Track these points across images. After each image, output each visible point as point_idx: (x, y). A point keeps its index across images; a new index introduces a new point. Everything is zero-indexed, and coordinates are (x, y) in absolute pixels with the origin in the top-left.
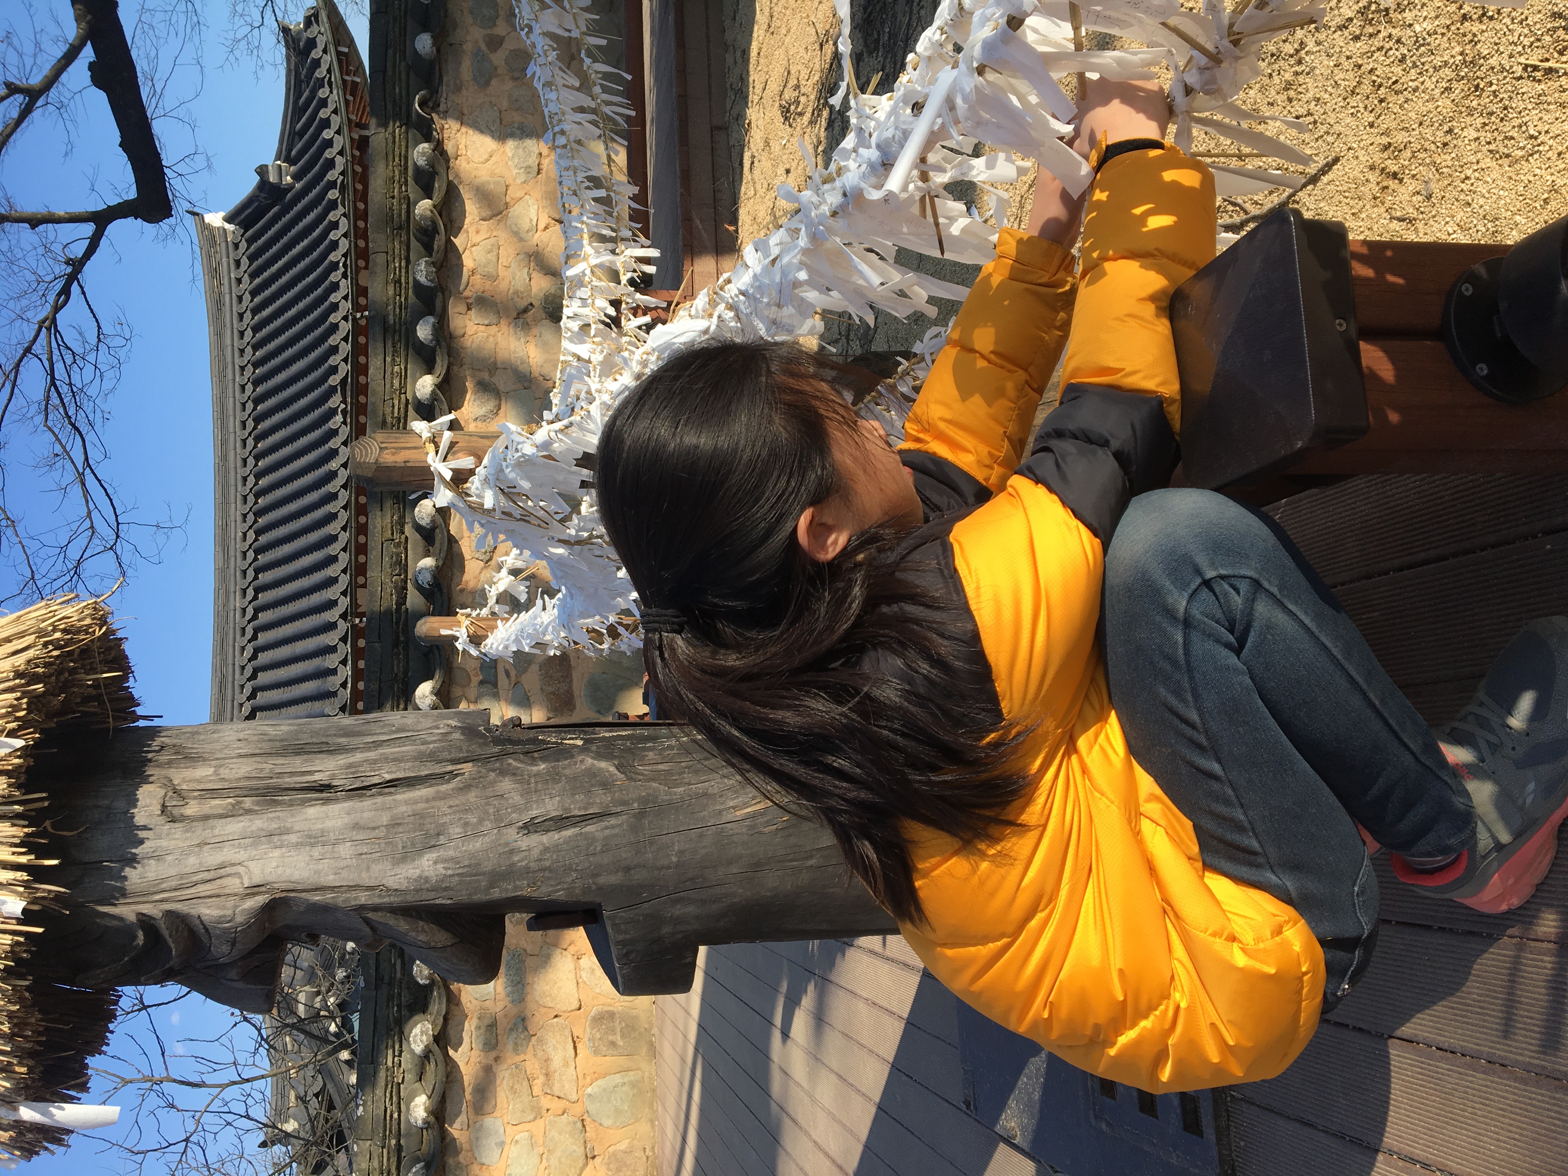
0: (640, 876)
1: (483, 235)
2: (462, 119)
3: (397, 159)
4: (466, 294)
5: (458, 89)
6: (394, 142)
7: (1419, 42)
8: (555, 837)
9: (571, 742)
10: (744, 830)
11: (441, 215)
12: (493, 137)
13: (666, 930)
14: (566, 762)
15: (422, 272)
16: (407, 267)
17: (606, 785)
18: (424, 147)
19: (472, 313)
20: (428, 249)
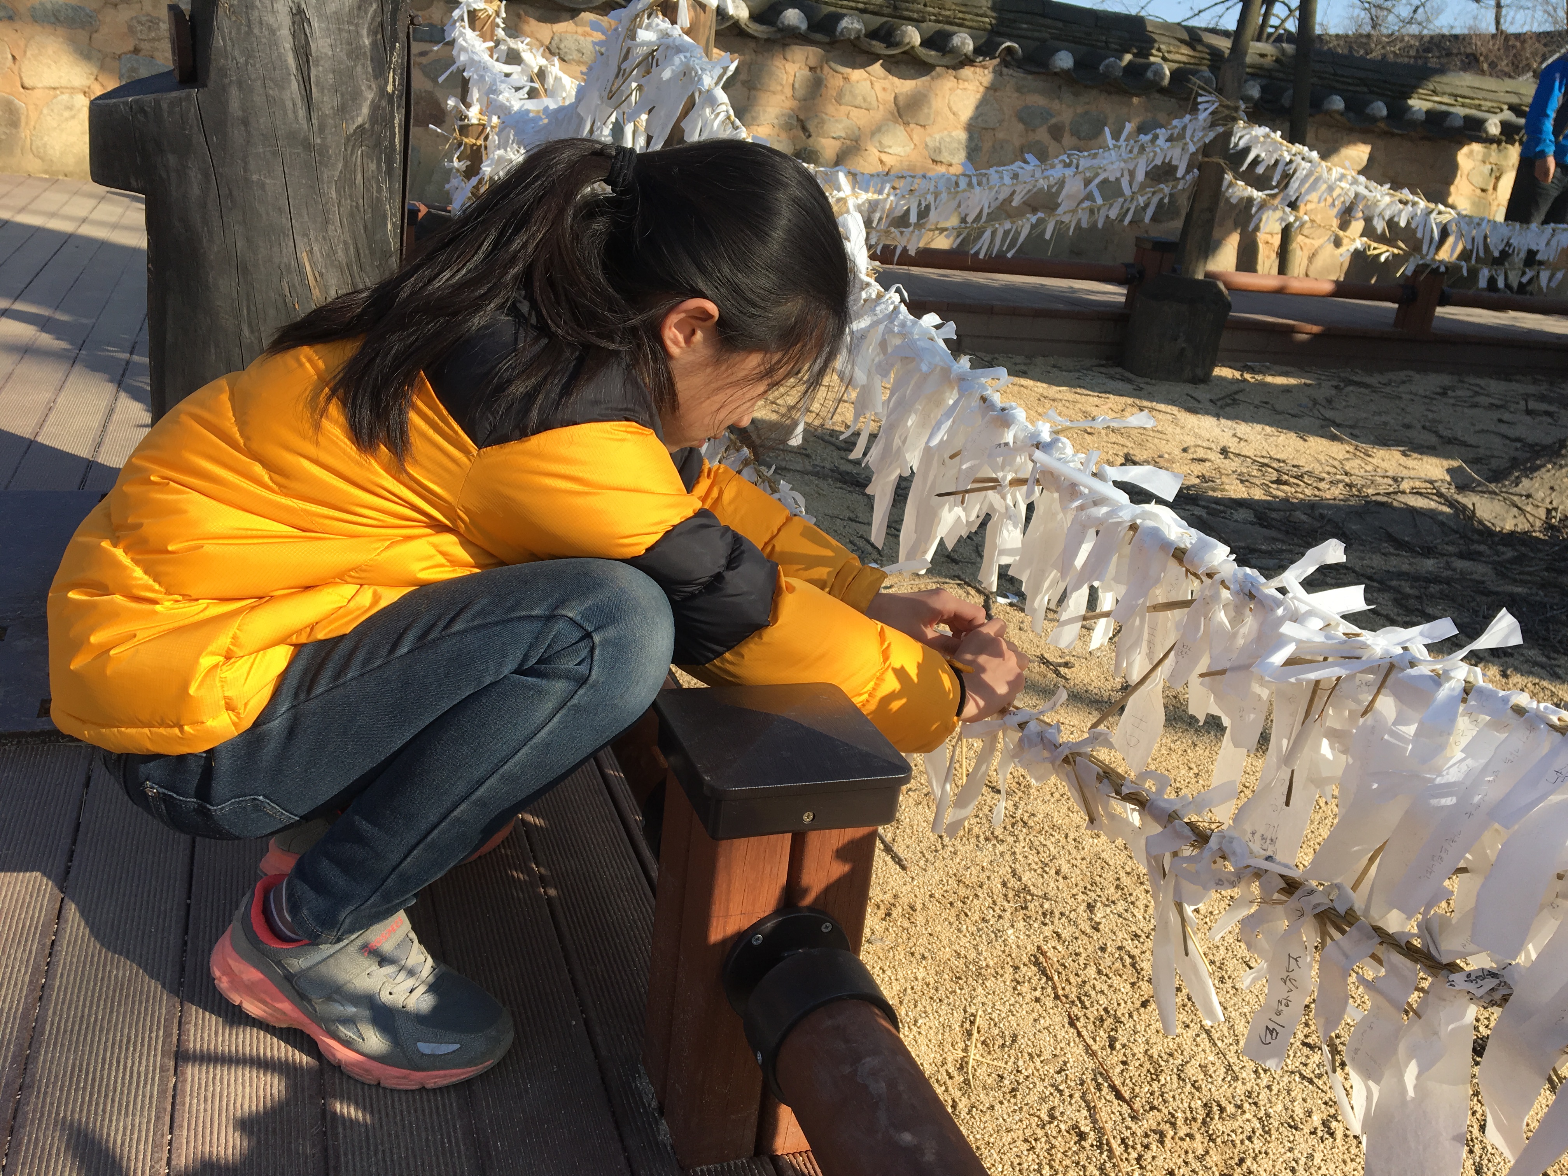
0: (237, 135)
1: (881, 95)
2: (992, 89)
3: (960, 15)
4: (826, 67)
5: (1019, 89)
6: (977, 15)
7: (998, 932)
8: (287, 44)
9: (391, 80)
10: (285, 260)
11: (904, 53)
12: (971, 119)
13: (172, 160)
14: (370, 70)
15: (851, 24)
16: (857, 9)
17: (343, 111)
18: (969, 46)
19: (806, 72)
20: (873, 35)
